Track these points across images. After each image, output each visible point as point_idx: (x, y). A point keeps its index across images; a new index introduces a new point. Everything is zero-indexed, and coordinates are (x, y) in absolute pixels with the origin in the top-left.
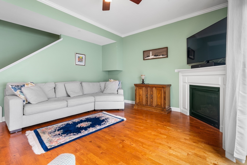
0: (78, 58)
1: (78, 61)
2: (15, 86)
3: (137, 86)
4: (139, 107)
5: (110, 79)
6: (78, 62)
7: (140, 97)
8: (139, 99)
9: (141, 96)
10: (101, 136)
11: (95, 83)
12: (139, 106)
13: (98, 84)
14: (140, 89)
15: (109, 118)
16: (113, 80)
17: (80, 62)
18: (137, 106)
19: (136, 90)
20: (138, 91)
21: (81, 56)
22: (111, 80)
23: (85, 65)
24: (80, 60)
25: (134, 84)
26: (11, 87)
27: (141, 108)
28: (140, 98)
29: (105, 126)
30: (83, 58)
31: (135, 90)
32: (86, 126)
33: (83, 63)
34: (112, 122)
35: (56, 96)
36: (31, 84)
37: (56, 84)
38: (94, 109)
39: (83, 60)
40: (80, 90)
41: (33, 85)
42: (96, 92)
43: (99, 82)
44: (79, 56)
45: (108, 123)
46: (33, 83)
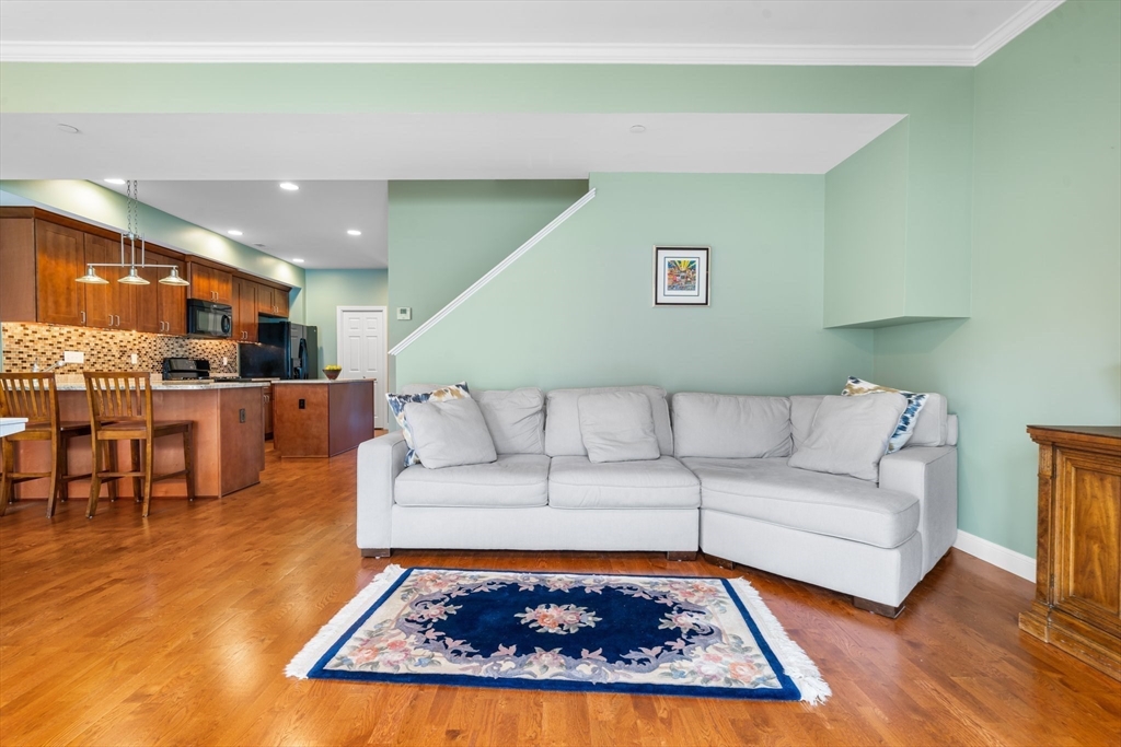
0: (667, 272)
1: (671, 287)
2: (400, 397)
3: (1054, 446)
4: (1068, 640)
5: (850, 382)
6: (668, 292)
7: (1096, 548)
8: (1082, 568)
9: (1104, 548)
10: (530, 733)
11: (755, 405)
12: (1071, 626)
13: (778, 406)
14: (1088, 478)
15: (720, 633)
16: (872, 386)
17: (682, 288)
18: (1054, 619)
19: (1046, 483)
20: (1065, 493)
21: (684, 257)
22: (856, 386)
23: (706, 304)
24: (681, 277)
25: (1031, 428)
26: (388, 398)
27: (1099, 656)
28: (1089, 559)
29: (622, 679)
30: (694, 268)
31: (1041, 476)
32: (550, 631)
33: (695, 293)
34: (692, 672)
35: (544, 447)
36: (453, 393)
37: (550, 395)
38: (697, 550)
39: (697, 275)
40: (645, 433)
41: (460, 396)
42: (754, 453)
43: (788, 397)
44: (676, 260)
45: (665, 667)
46: (465, 388)
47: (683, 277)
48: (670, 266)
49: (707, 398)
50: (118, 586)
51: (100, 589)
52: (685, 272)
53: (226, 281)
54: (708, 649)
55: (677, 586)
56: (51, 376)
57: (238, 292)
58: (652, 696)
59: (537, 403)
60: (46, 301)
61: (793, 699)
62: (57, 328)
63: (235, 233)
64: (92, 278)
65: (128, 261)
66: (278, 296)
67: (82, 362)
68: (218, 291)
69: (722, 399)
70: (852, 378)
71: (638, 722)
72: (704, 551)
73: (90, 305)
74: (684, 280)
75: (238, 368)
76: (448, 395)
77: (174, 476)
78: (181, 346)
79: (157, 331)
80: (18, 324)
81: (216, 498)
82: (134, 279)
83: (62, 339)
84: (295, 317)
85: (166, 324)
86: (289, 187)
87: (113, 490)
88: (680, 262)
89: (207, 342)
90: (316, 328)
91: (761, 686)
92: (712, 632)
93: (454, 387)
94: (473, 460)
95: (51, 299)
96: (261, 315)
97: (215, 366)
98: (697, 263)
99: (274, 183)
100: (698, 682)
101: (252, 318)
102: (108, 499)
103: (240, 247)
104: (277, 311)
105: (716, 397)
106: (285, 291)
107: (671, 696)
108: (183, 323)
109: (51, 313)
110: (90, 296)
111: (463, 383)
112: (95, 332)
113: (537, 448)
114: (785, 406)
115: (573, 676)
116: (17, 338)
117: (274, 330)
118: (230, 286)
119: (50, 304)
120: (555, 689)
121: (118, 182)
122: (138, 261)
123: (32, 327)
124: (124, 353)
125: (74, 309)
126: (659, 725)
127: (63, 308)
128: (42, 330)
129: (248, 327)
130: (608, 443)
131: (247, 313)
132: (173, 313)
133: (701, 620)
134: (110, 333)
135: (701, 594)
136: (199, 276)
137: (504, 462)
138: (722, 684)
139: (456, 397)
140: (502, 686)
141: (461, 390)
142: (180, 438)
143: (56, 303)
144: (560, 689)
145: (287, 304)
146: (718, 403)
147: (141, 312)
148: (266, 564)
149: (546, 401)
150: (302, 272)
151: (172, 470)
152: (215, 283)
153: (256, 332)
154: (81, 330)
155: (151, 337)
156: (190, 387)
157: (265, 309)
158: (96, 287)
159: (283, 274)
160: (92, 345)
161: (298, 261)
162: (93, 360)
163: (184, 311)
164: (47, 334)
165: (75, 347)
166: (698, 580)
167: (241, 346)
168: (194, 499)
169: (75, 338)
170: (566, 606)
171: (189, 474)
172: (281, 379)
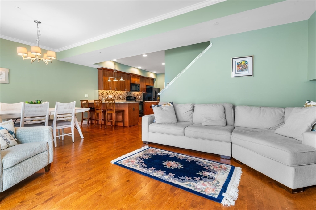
0: (237, 66)
1: (238, 71)
2: (154, 105)
6: (237, 73)
11: (268, 111)
13: (278, 111)
15: (214, 180)
17: (242, 71)
21: (243, 60)
22: (308, 104)
23: (252, 75)
29: (173, 182)
30: (247, 64)
32: (167, 167)
33: (248, 72)
34: (194, 186)
35: (192, 120)
36: (168, 104)
37: (195, 106)
38: (230, 156)
39: (248, 66)
40: (221, 118)
41: (170, 105)
42: (265, 127)
43: (284, 108)
44: (240, 62)
45: (188, 183)
46: (172, 103)
47: (243, 67)
48: (238, 64)
49: (248, 107)
50: (100, 141)
51: (98, 141)
52: (243, 65)
53: (139, 79)
54: (205, 182)
55: (215, 165)
56: (114, 100)
57: (142, 81)
58: (178, 188)
59: (190, 108)
60: (104, 85)
61: (218, 202)
62: (107, 91)
63: (140, 67)
64: (109, 81)
65: (114, 77)
66: (151, 81)
67: (111, 97)
68: (136, 81)
69: (254, 108)
70: (308, 101)
71: (168, 192)
72: (233, 157)
73: (112, 86)
74: (243, 68)
75: (142, 98)
76: (167, 105)
77: (121, 121)
78: (130, 94)
79: (124, 91)
80: (101, 90)
81: (128, 127)
82: (115, 80)
83: (108, 93)
84: (155, 86)
85: (126, 89)
86: (145, 56)
87: (112, 123)
88: (241, 62)
89: (136, 93)
90: (159, 88)
91: (211, 195)
92: (213, 178)
93: (169, 103)
94: (169, 122)
95: (105, 85)
96: (147, 86)
97: (137, 98)
98: (248, 62)
99: (141, 55)
100: (193, 189)
101: (145, 87)
102: (111, 125)
103: (141, 70)
104: (151, 85)
105: (252, 107)
106: (153, 80)
107: (183, 190)
108: (130, 89)
109: (105, 88)
110: (112, 84)
111: (172, 102)
112: (114, 91)
113: (190, 120)
114: (282, 112)
115: (162, 178)
116: (101, 93)
117: (149, 89)
118: (139, 80)
119: (105, 86)
120: (156, 179)
121: (115, 60)
122: (116, 77)
123: (104, 91)
124: (119, 95)
125: (109, 87)
126: (173, 194)
127: (107, 87)
128: (105, 91)
129: (144, 89)
130: (208, 120)
131: (143, 85)
132: (128, 86)
133: (212, 175)
134: (116, 91)
135: (221, 168)
136: (133, 78)
137: (178, 123)
138: (199, 191)
139: (168, 106)
140: (146, 175)
141: (171, 104)
142: (121, 113)
143: (106, 86)
144: (157, 180)
145: (153, 83)
146: (252, 109)
147: (121, 87)
148: (125, 141)
149: (194, 107)
150: (156, 75)
151: (121, 120)
152: (136, 79)
153: (146, 90)
154: (111, 91)
155: (124, 92)
156: (132, 102)
157: (148, 84)
158: (110, 82)
159: (152, 76)
160: (106, 96)
161: (155, 72)
162: (113, 97)
163: (130, 86)
164: (106, 92)
165: (110, 94)
166: (224, 165)
167: (143, 93)
168: (124, 127)
169: (110, 93)
170: (177, 163)
171: (123, 121)
172: (151, 101)
